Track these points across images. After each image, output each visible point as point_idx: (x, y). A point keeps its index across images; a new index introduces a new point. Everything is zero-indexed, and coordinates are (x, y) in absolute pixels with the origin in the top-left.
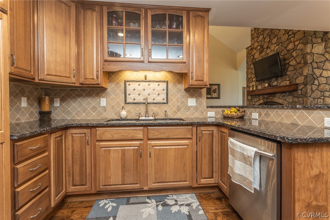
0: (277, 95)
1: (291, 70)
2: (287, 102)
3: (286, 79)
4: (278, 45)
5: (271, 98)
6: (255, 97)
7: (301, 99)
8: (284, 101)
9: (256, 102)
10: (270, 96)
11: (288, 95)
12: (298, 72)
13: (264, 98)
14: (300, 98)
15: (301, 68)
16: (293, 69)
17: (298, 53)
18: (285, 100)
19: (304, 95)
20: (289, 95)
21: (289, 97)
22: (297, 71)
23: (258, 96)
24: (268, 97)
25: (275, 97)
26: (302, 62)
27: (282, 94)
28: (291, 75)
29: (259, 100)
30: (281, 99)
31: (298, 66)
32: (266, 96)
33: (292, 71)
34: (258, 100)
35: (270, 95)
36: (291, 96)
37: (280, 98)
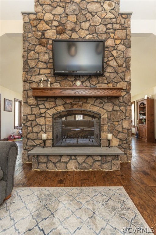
0: (91, 101)
1: (111, 71)
2: (105, 111)
3: (103, 81)
4: (92, 34)
5: (80, 103)
6: (46, 101)
7: (123, 107)
8: (101, 109)
9: (48, 109)
10: (79, 102)
11: (106, 101)
12: (120, 76)
13: (66, 103)
14: (121, 106)
15: (123, 72)
16: (112, 71)
17: (119, 53)
18: (103, 108)
19: (126, 104)
20: (108, 102)
21: (108, 104)
22: (119, 74)
23: (54, 99)
24: (74, 103)
25: (86, 103)
26: (124, 65)
27: (96, 100)
28: (111, 77)
29: (56, 106)
30: (96, 106)
31: (119, 68)
32: (68, 101)
33: (111, 73)
34: (53, 105)
35: (78, 100)
36: (110, 103)
37: (95, 104)
